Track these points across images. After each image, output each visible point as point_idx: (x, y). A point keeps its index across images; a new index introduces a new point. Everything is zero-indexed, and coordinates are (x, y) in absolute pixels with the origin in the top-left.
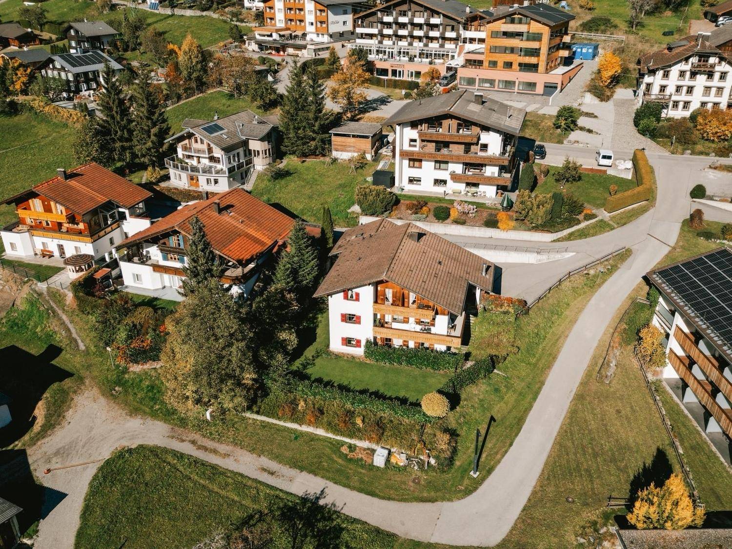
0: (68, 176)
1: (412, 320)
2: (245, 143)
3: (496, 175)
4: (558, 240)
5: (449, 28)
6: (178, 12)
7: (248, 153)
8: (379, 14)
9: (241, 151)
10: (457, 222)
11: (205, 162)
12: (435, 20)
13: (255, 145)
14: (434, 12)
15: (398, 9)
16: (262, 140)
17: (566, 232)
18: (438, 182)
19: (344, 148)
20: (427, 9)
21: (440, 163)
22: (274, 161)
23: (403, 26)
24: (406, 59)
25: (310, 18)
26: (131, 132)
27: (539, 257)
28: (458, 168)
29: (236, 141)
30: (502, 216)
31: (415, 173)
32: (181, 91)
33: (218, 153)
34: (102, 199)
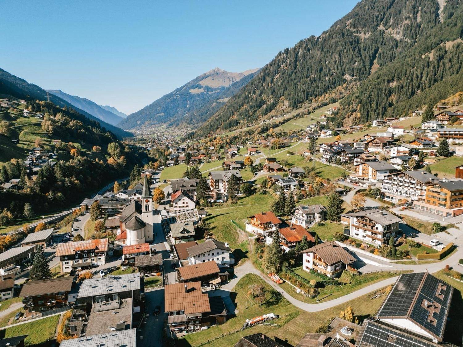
0: (263, 214)
1: (322, 266)
2: (314, 214)
3: (381, 238)
4: (392, 262)
5: (419, 185)
6: (331, 164)
7: (314, 216)
8: (393, 176)
9: (312, 216)
10: (361, 249)
11: (301, 217)
12: (412, 181)
13: (316, 215)
14: (413, 179)
15: (400, 175)
16: (318, 213)
17: (396, 261)
18: (364, 236)
19: (344, 221)
20: (410, 177)
21: (365, 230)
22: (322, 220)
23: (401, 182)
24: (400, 194)
25: (370, 173)
26: (285, 205)
27: (379, 264)
28: (369, 233)
29: (311, 212)
30: (376, 251)
31: (357, 232)
32: (312, 194)
33: (304, 215)
34: (269, 221)
